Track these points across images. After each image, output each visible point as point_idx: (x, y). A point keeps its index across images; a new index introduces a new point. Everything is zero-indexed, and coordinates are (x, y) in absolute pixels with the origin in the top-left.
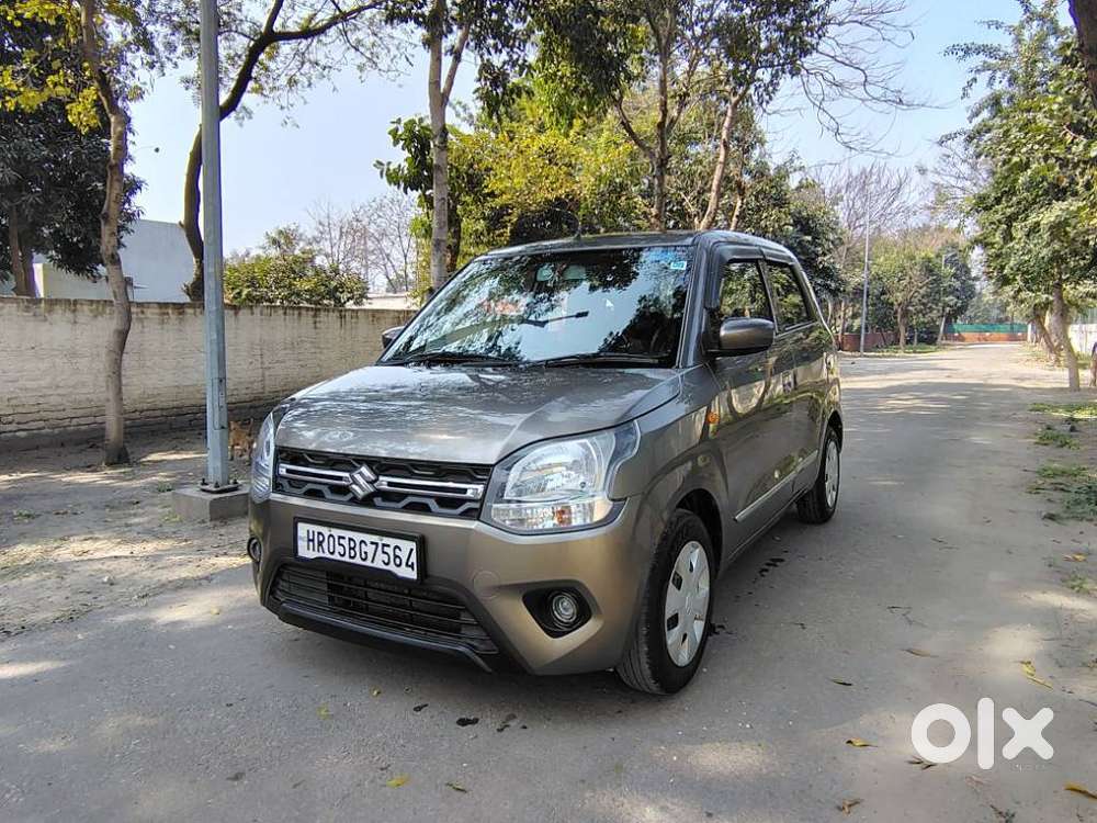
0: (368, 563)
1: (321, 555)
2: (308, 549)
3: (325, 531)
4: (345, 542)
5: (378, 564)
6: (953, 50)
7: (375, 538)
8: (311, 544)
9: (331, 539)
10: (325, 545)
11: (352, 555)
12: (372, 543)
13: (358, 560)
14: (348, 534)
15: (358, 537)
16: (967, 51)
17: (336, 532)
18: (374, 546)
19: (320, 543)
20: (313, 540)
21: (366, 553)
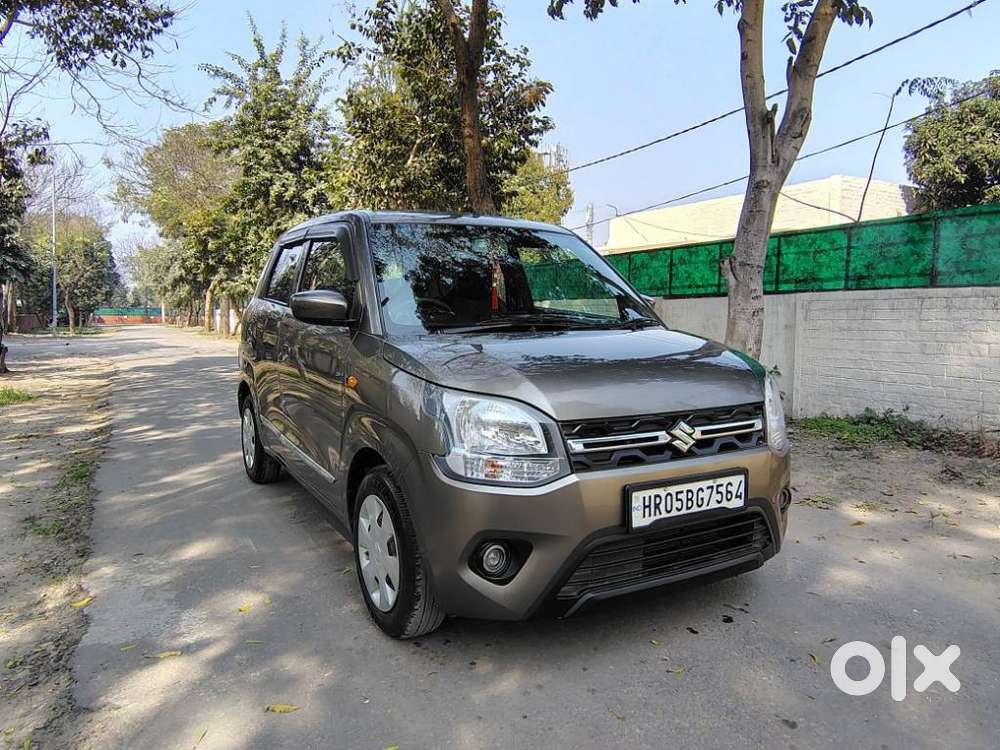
0: (704, 508)
1: (658, 517)
2: (644, 516)
3: (662, 492)
4: (683, 496)
5: (714, 505)
6: (207, 67)
7: (710, 483)
8: (647, 510)
9: (669, 497)
10: (662, 507)
11: (689, 505)
12: (708, 488)
13: (695, 509)
14: (685, 487)
15: (694, 486)
16: (217, 72)
17: (673, 490)
18: (710, 490)
19: (657, 506)
20: (649, 506)
21: (702, 499)
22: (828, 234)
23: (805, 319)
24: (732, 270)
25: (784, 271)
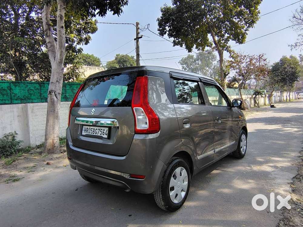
22: (32, 84)
23: (32, 112)
24: (55, 95)
25: (14, 96)
